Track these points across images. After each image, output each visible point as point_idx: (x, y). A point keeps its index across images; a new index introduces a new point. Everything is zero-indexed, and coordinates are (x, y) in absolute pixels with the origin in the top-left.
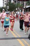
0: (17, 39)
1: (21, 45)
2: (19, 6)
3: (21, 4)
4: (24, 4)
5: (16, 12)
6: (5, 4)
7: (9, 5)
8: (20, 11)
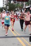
0: (17, 38)
2: (18, 6)
3: (20, 5)
5: (16, 12)
6: (5, 4)
7: (9, 6)
8: (20, 11)
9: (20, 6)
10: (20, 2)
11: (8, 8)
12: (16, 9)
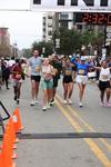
1: (96, 157)
4: (106, 33)
6: (50, 34)
7: (61, 37)
8: (96, 53)
9: (94, 39)
10: (97, 27)
11: (58, 43)
12: (83, 48)
